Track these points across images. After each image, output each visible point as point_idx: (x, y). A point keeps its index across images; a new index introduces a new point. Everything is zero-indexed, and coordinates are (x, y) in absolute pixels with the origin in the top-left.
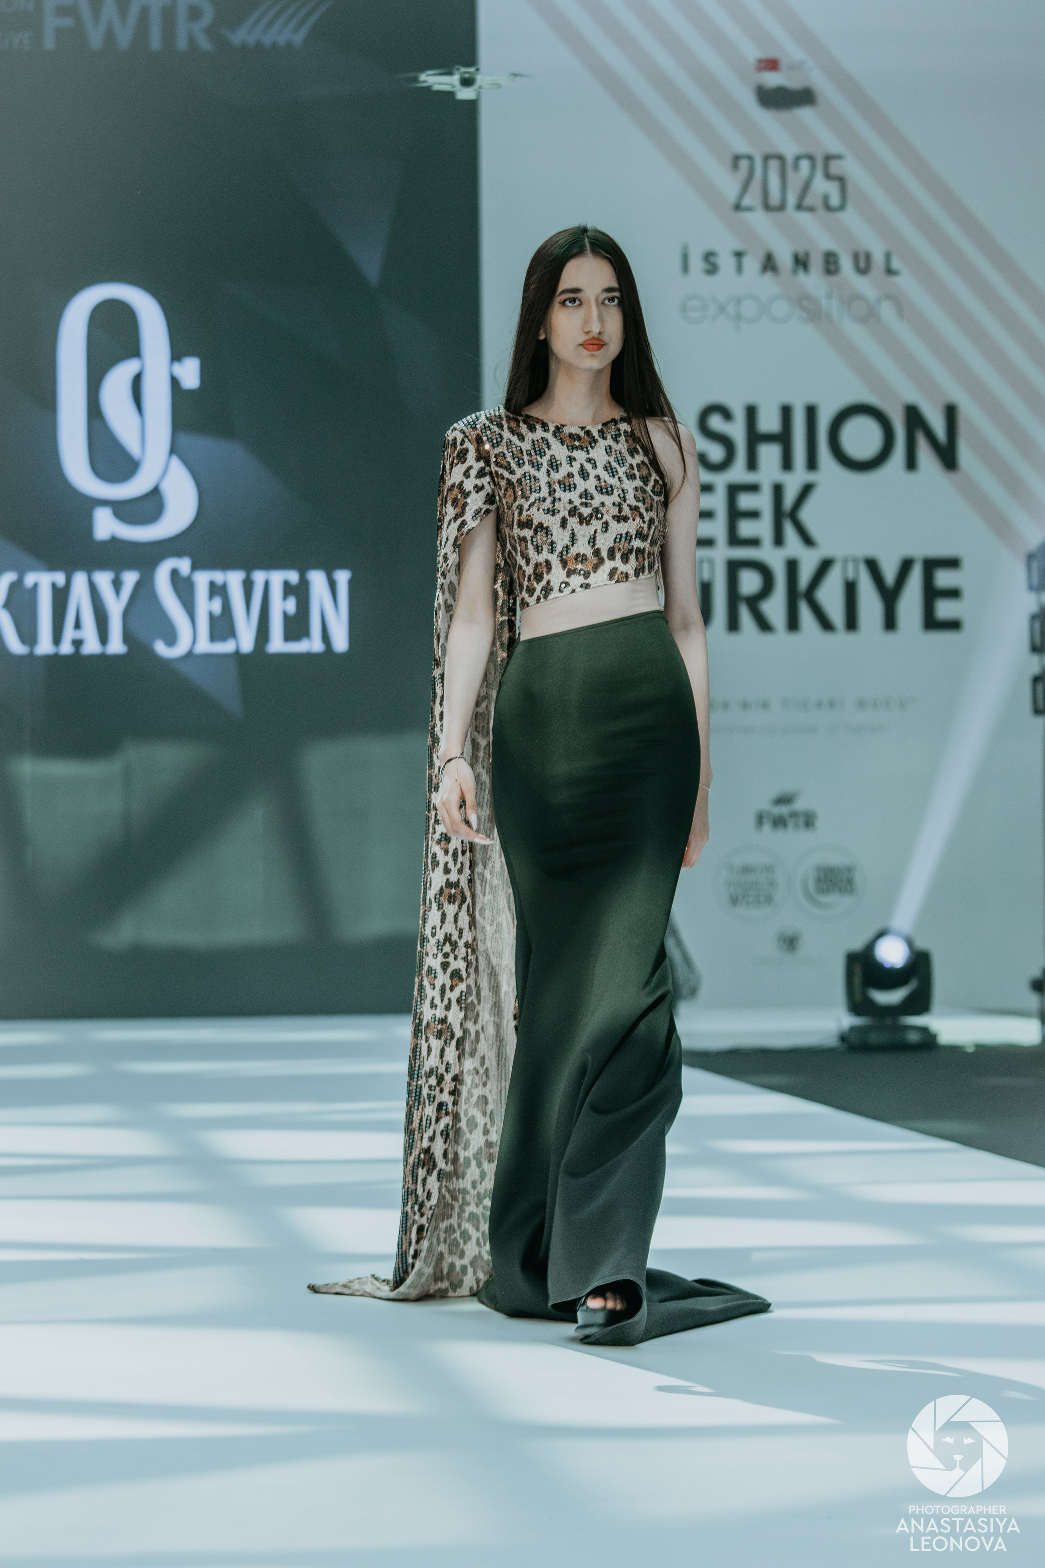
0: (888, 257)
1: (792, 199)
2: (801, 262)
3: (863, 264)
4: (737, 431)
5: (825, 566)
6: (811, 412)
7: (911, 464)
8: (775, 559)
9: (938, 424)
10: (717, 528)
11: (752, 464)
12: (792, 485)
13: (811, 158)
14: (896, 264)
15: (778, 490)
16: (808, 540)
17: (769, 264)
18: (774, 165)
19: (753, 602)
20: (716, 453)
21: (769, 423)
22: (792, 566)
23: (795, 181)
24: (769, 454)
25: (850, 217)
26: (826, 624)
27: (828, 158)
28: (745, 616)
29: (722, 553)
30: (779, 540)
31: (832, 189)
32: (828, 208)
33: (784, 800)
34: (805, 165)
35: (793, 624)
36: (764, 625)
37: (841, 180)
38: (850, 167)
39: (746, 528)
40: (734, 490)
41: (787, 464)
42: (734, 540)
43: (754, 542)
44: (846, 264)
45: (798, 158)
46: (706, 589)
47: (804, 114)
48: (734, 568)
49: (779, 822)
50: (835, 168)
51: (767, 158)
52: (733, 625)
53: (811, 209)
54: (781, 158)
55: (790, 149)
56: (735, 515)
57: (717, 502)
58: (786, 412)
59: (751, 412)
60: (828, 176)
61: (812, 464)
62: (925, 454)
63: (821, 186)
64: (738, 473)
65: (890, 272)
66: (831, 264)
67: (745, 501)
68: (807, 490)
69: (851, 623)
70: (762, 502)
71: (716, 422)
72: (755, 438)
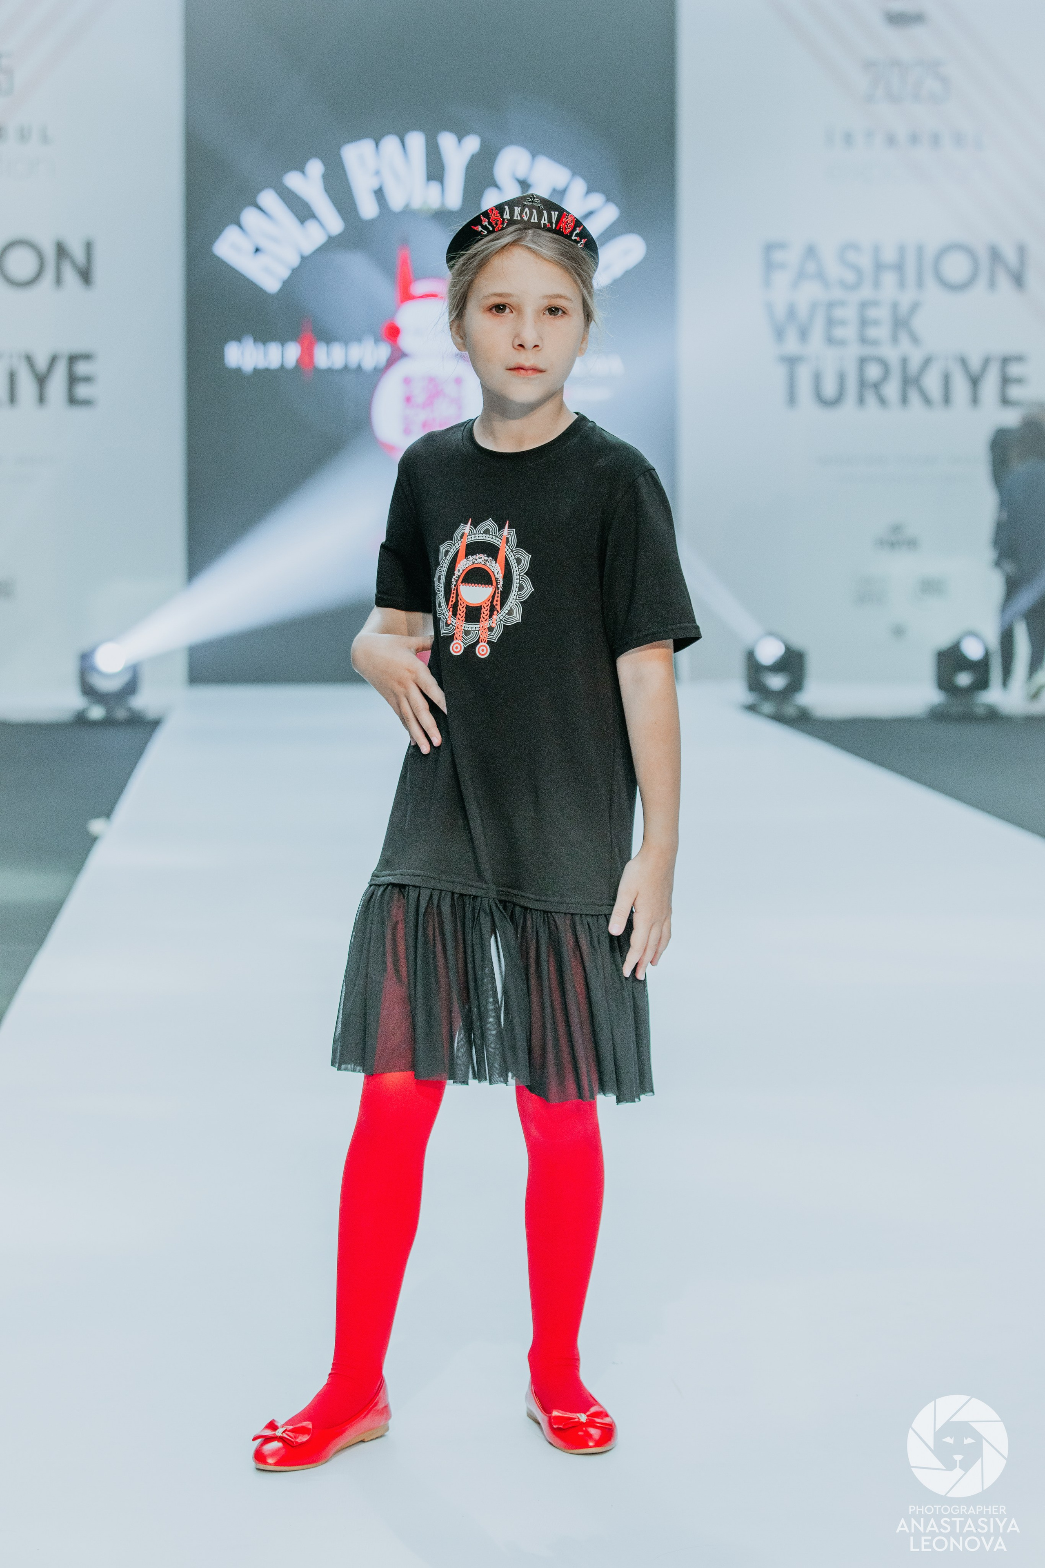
0: (978, 135)
1: (909, 92)
2: (914, 139)
3: (960, 140)
4: (865, 261)
5: (927, 362)
6: (920, 250)
7: (992, 285)
8: (892, 354)
9: (1012, 258)
10: (848, 332)
11: (877, 284)
12: (906, 299)
13: (923, 63)
15: (895, 306)
16: (915, 339)
17: (891, 140)
18: (896, 68)
19: (877, 386)
20: (850, 277)
21: (889, 255)
22: (904, 362)
23: (911, 80)
24: (889, 279)
25: (951, 107)
26: (927, 400)
27: (936, 64)
28: (871, 398)
29: (854, 351)
30: (895, 339)
31: (938, 87)
32: (935, 100)
33: (896, 529)
34: (919, 69)
35: (904, 400)
36: (882, 401)
37: (945, 81)
38: (951, 70)
39: (872, 333)
40: (864, 305)
41: (902, 284)
42: (863, 340)
43: (875, 343)
44: (946, 139)
45: (914, 64)
46: (842, 379)
47: (917, 31)
48: (863, 361)
49: (893, 545)
50: (941, 70)
52: (861, 400)
53: (923, 101)
55: (907, 56)
56: (864, 323)
57: (849, 313)
58: (902, 250)
59: (877, 250)
60: (936, 75)
61: (920, 283)
62: (1003, 278)
63: (931, 84)
64: (866, 292)
65: (979, 147)
66: (936, 140)
67: (872, 313)
68: (915, 307)
69: (947, 399)
70: (882, 313)
71: (851, 256)
72: (879, 267)
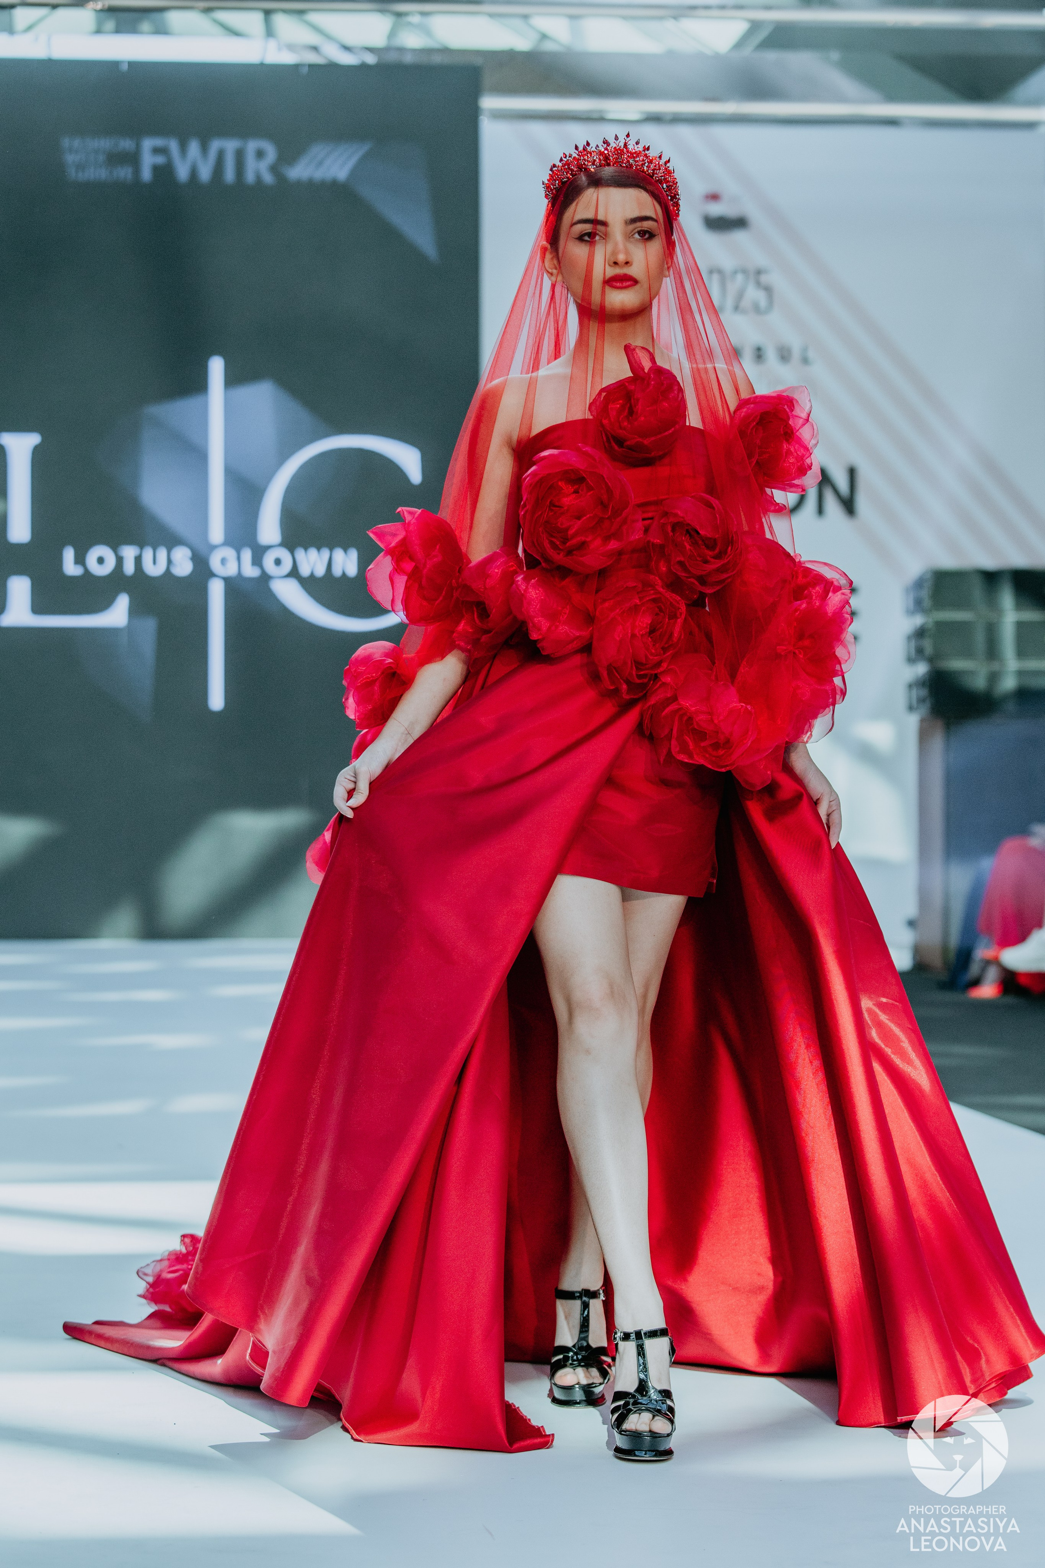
0: (805, 349)
1: (729, 303)
3: (784, 355)
7: (820, 510)
9: (841, 481)
13: (745, 271)
14: (811, 354)
18: (715, 277)
23: (732, 288)
25: (775, 318)
27: (759, 272)
31: (760, 297)
32: (757, 309)
34: (740, 277)
37: (768, 290)
38: (774, 278)
44: (771, 355)
45: (735, 272)
47: (739, 236)
50: (764, 279)
51: (711, 272)
53: (744, 312)
54: (720, 272)
55: (727, 263)
60: (758, 284)
62: (832, 504)
63: (753, 294)
65: (805, 361)
66: (759, 354)
